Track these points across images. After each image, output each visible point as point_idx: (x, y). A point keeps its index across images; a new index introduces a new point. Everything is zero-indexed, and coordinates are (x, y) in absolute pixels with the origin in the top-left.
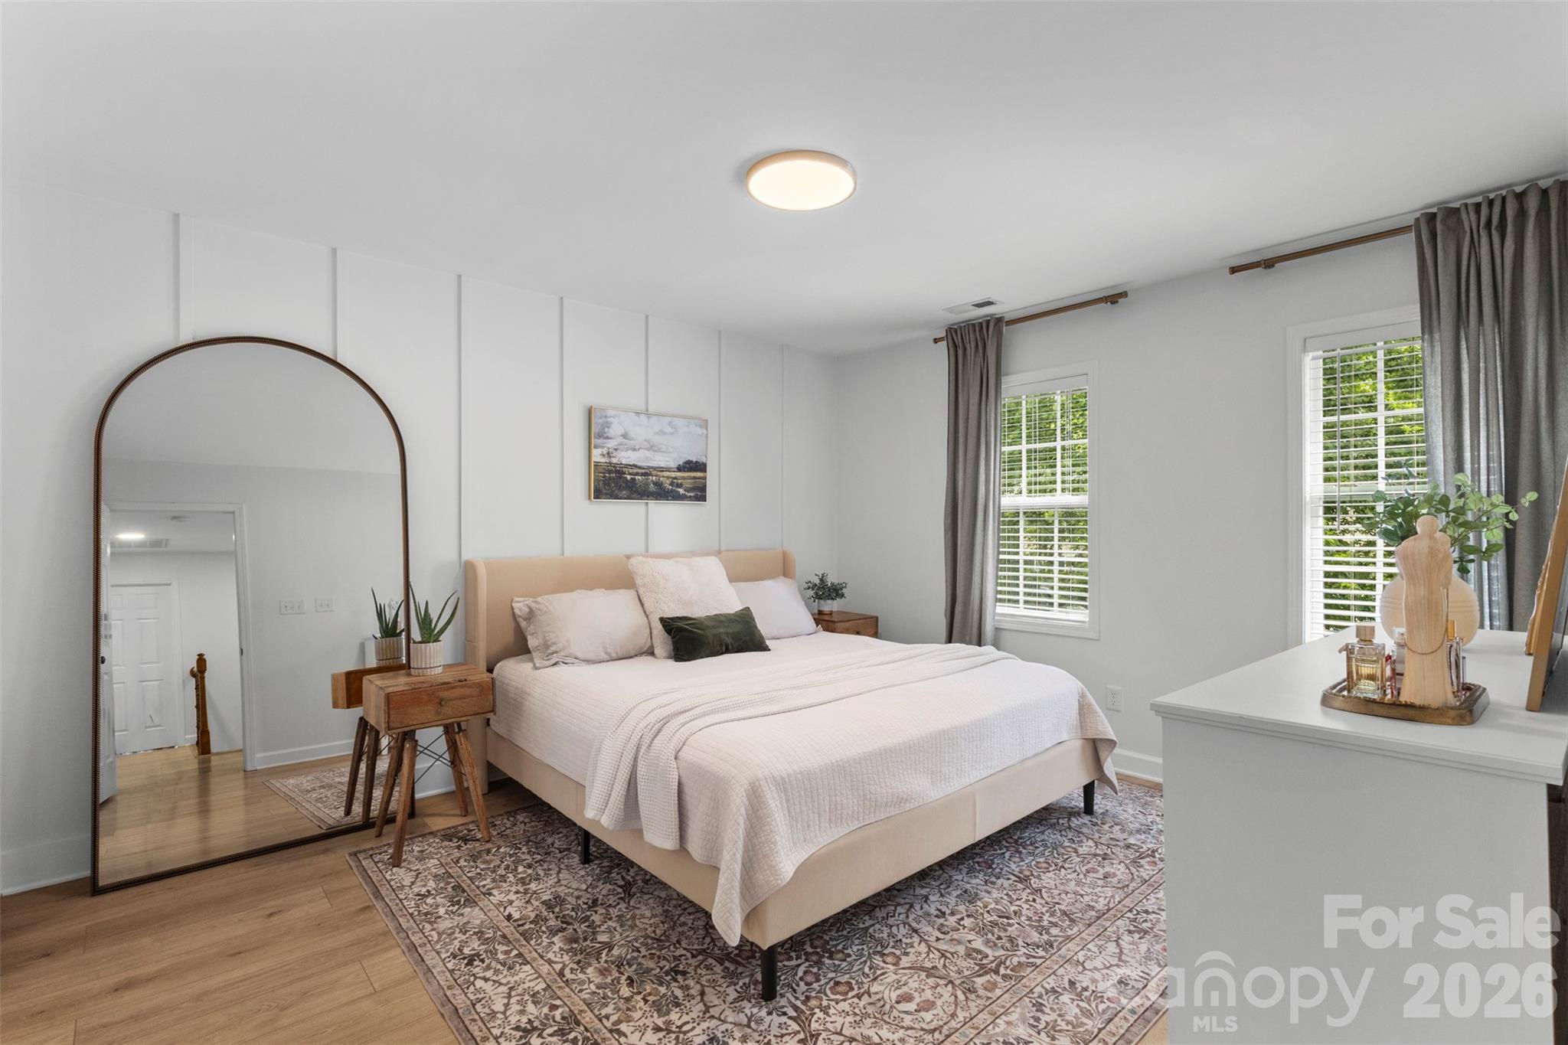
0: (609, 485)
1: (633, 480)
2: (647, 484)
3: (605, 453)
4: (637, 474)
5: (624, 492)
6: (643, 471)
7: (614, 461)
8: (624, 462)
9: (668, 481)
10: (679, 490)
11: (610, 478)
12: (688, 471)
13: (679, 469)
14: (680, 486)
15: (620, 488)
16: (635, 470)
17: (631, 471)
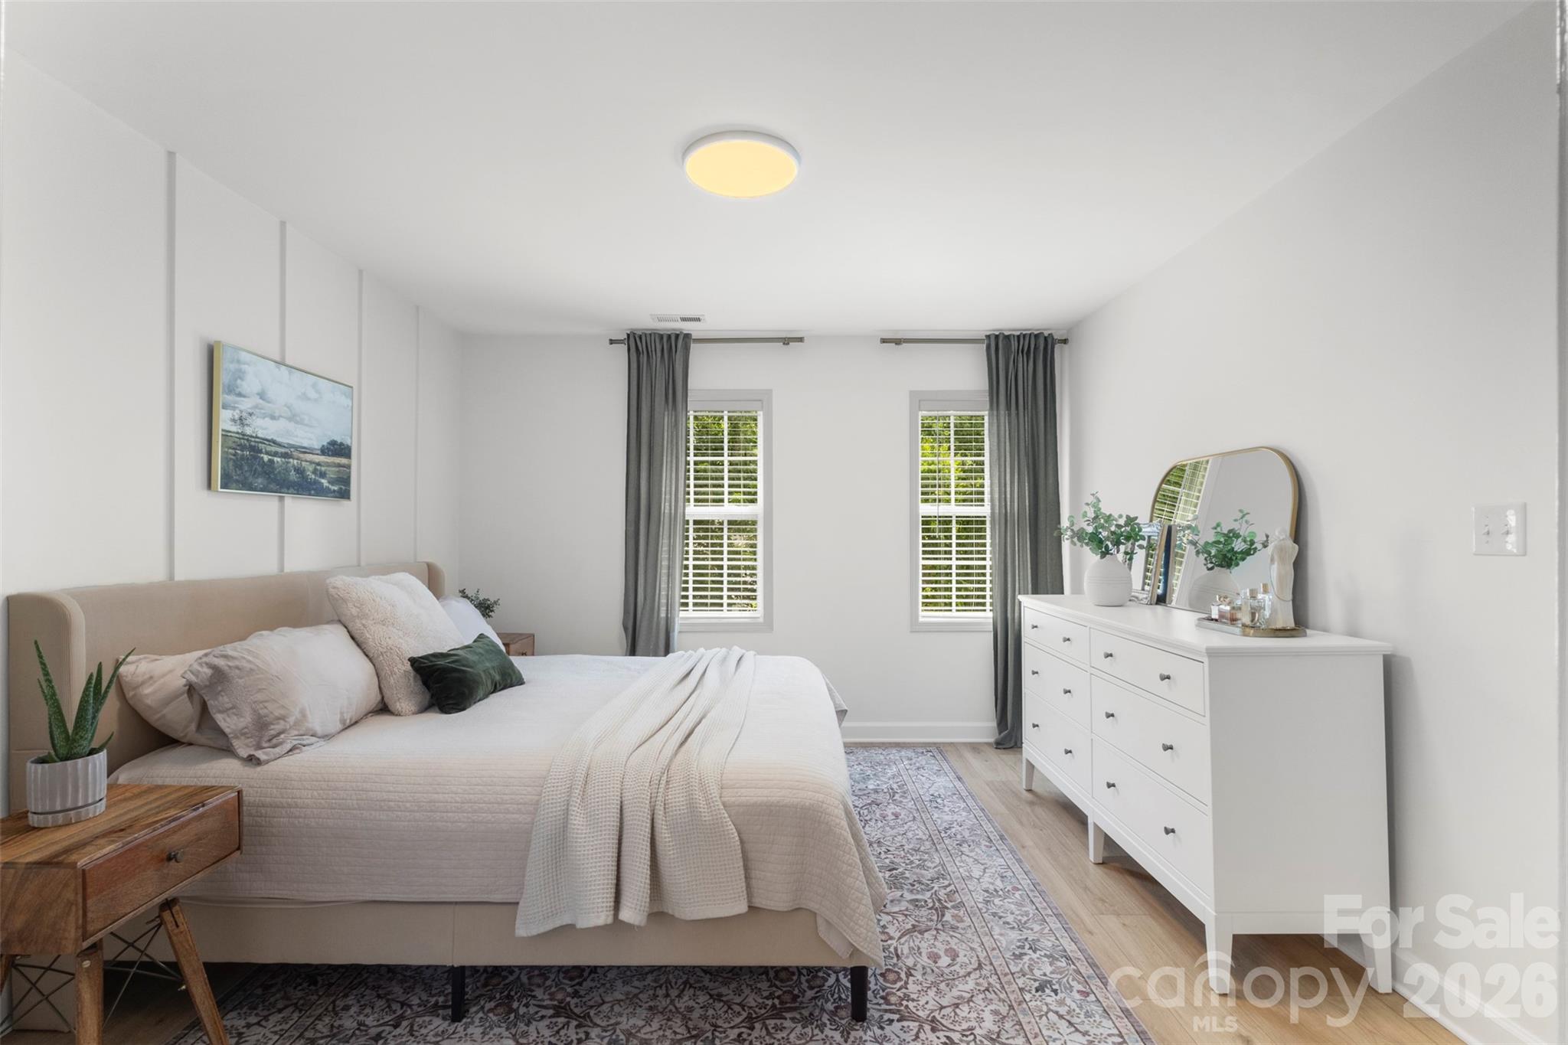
0: (241, 467)
1: (271, 461)
2: (287, 470)
3: (237, 417)
4: (276, 454)
5: (260, 480)
6: (283, 450)
7: (248, 431)
8: (260, 435)
9: (311, 468)
10: (323, 481)
11: (243, 458)
12: (333, 455)
13: (324, 451)
14: (323, 475)
15: (255, 474)
16: (274, 449)
17: (269, 448)
